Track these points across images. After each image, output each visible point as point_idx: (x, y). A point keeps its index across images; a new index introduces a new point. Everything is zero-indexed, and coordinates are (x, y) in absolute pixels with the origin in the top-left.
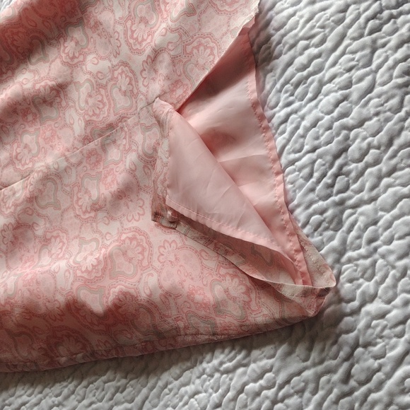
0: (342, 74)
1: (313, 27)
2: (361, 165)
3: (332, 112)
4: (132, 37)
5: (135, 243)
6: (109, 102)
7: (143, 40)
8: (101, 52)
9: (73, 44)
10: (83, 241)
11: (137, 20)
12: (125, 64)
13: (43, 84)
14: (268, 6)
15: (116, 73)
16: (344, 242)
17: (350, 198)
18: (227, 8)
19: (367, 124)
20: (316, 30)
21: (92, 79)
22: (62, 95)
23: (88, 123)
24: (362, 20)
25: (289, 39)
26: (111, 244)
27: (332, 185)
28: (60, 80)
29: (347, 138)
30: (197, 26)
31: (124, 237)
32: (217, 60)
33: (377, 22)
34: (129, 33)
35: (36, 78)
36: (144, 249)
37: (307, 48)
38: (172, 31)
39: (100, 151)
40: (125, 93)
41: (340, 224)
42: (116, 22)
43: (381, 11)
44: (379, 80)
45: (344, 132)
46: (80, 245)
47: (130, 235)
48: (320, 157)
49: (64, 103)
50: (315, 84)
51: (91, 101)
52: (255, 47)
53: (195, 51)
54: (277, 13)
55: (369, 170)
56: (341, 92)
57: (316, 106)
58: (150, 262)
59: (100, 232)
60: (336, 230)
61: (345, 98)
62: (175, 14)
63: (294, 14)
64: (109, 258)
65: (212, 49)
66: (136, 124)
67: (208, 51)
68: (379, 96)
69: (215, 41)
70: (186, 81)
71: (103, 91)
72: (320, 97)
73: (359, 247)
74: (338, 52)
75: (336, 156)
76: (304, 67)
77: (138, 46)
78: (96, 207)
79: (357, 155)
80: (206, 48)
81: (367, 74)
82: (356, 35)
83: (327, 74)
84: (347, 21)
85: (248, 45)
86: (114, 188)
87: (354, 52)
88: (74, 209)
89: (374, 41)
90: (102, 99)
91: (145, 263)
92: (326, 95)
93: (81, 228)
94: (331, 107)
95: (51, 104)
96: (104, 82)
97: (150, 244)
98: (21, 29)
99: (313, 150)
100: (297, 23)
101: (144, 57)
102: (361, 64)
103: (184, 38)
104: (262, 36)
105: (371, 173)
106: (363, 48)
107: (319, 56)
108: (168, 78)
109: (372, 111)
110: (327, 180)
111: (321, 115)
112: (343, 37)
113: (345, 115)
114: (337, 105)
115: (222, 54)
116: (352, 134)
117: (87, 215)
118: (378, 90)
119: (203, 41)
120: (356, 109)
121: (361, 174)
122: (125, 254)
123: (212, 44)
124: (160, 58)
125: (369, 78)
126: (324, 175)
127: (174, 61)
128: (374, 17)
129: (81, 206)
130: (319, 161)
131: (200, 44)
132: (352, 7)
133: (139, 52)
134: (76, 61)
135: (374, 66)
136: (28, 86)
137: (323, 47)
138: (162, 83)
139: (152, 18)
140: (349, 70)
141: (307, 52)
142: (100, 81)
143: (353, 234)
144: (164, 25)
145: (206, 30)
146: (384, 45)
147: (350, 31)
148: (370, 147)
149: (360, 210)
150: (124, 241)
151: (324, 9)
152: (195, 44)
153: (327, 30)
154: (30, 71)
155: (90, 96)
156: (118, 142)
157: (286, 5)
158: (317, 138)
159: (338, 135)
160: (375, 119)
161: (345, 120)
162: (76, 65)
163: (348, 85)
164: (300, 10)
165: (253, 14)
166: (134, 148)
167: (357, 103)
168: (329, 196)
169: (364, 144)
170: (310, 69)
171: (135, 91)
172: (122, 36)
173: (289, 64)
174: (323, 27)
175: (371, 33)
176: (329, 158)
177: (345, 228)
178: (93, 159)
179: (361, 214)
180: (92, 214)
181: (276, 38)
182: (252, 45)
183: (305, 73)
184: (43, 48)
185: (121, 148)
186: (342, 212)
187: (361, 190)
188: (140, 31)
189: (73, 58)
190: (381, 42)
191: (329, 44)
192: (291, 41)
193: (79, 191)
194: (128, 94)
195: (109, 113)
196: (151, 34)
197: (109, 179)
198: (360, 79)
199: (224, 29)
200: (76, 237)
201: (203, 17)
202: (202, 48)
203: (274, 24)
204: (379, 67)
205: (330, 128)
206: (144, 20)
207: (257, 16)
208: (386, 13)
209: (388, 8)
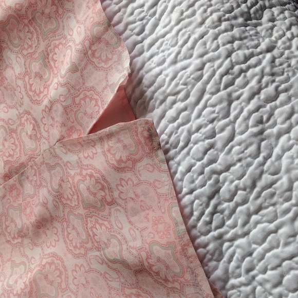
0: (206, 125)
1: (177, 85)
2: (232, 204)
3: (202, 159)
4: (31, 90)
6: (20, 144)
7: (41, 92)
8: (9, 101)
10: (14, 264)
11: (33, 75)
12: (28, 113)
14: (138, 65)
15: (23, 120)
16: (226, 271)
17: (227, 232)
18: (103, 64)
19: (232, 168)
20: (180, 87)
21: (5, 125)
23: (6, 163)
24: (217, 76)
25: (159, 95)
27: (210, 222)
29: (217, 181)
30: (81, 81)
32: (101, 112)
33: (230, 77)
34: (28, 86)
37: (174, 102)
38: (62, 86)
39: (18, 186)
40: (31, 137)
41: (221, 255)
42: (16, 77)
43: (232, 67)
44: (237, 131)
45: (215, 176)
48: (197, 198)
50: (185, 134)
51: (7, 144)
52: (132, 102)
53: (83, 102)
54: (147, 72)
55: (239, 209)
56: (207, 141)
57: (188, 153)
59: (27, 257)
60: (219, 260)
61: (212, 146)
62: (63, 72)
63: (160, 73)
65: (96, 101)
66: (43, 163)
67: (94, 102)
68: (239, 144)
69: (98, 94)
70: (78, 127)
71: (14, 135)
72: (190, 145)
73: (240, 276)
74: (200, 106)
75: (211, 197)
76: (174, 119)
77: (37, 98)
78: (22, 234)
79: (227, 196)
80: (91, 99)
81: (227, 125)
82: (213, 90)
83: (194, 125)
84: (205, 77)
85: (126, 101)
86: (33, 219)
87: (214, 106)
88: (5, 235)
89: (230, 95)
90: (15, 142)
92: (195, 143)
93: (12, 252)
94: (200, 155)
96: (14, 127)
99: (191, 192)
100: (164, 80)
101: (42, 107)
102: (221, 116)
103: (72, 91)
104: (137, 91)
105: (241, 212)
106: (221, 101)
107: (185, 109)
108: (63, 125)
109: (236, 158)
110: (205, 218)
111: (193, 161)
112: (203, 92)
113: (213, 161)
114: (205, 153)
115: (105, 107)
116: (222, 177)
117: (16, 241)
118: (238, 138)
119: (88, 93)
120: (222, 156)
121: (233, 211)
123: (96, 97)
124: (54, 108)
125: (229, 128)
126: (202, 214)
127: (66, 109)
128: (227, 73)
129: (10, 233)
130: (197, 201)
131: (86, 96)
132: (208, 65)
133: (38, 103)
135: (232, 117)
137: (188, 101)
138: (59, 128)
139: (45, 74)
140: (212, 121)
141: (175, 106)
142: (11, 127)
143: (233, 264)
144: (56, 80)
145: (89, 84)
146: (238, 98)
147: (209, 86)
148: (237, 188)
149: (236, 243)
151: (185, 68)
152: (82, 96)
153: (189, 87)
155: (6, 140)
156: (31, 178)
157: (153, 65)
158: (193, 182)
159: (210, 178)
160: (239, 165)
161: (213, 166)
163: (213, 135)
164: (165, 69)
165: (126, 73)
166: (44, 184)
167: (222, 150)
168: (209, 231)
169: (233, 186)
170: (179, 121)
171: (39, 136)
172: (23, 89)
173: (162, 116)
174: (185, 84)
175: (226, 87)
176: (205, 199)
177: (225, 259)
178: (14, 193)
179: (238, 247)
180: (20, 240)
181: (148, 93)
182: (129, 101)
183: (175, 124)
185: (33, 183)
186: (222, 245)
187: (234, 226)
188: (37, 85)
190: (235, 95)
191: (192, 99)
192: (161, 97)
193: (6, 220)
194: (33, 138)
195: (20, 153)
196: (47, 87)
197: (28, 211)
198: (222, 130)
199: (104, 84)
200: (9, 260)
201: (85, 72)
202: (88, 100)
203: (146, 81)
204: (236, 118)
205: (202, 173)
206: (39, 76)
207: (130, 75)
208: (237, 68)
209: (238, 63)
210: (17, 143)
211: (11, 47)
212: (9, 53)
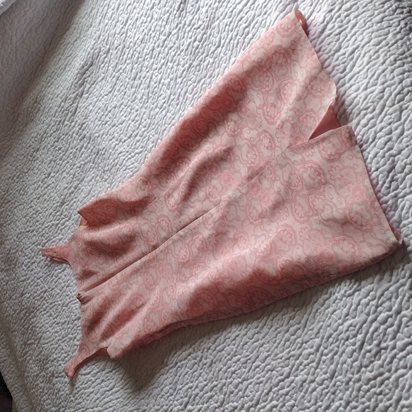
0: (386, 127)
1: (367, 103)
2: (403, 174)
3: (384, 148)
4: (268, 115)
5: (286, 232)
7: (275, 116)
8: (251, 126)
9: (233, 123)
10: (256, 237)
11: (269, 105)
12: (265, 131)
13: (219, 149)
14: (342, 93)
15: (261, 137)
16: (400, 216)
17: (400, 192)
18: (318, 94)
19: (403, 152)
20: (369, 104)
22: (231, 154)
23: (249, 168)
24: (393, 96)
25: (355, 111)
26: (273, 235)
27: (389, 187)
28: (229, 146)
29: (393, 161)
30: (303, 106)
31: (279, 230)
32: (317, 125)
33: (401, 95)
34: (266, 113)
35: (214, 146)
36: (291, 235)
37: (366, 114)
38: (290, 110)
39: (258, 183)
40: (267, 148)
41: (397, 207)
42: (257, 108)
43: (403, 89)
44: (406, 128)
45: (392, 158)
46: (256, 239)
47: (283, 229)
48: (381, 173)
49: (233, 159)
50: (373, 133)
51: (249, 155)
52: (338, 117)
53: (305, 120)
54: (348, 97)
55: (407, 177)
56: (387, 137)
57: (375, 146)
58: (296, 242)
59: (266, 230)
60: (395, 211)
61: (390, 140)
62: (291, 101)
63: (357, 97)
64: (273, 244)
65: (314, 118)
66: (276, 165)
67: (312, 119)
68: (407, 137)
69: (315, 113)
70: (302, 137)
71: (255, 148)
72: (376, 140)
73: (408, 218)
74: (382, 115)
75: (389, 172)
76: (366, 125)
77: (272, 120)
78: (262, 216)
79: (400, 170)
80: (311, 117)
81: (399, 125)
82: (391, 104)
83: (378, 127)
84: (385, 97)
85: (334, 117)
86: (270, 204)
87: (391, 114)
88: (249, 219)
89: (401, 107)
91: (294, 242)
92: (379, 139)
94: (383, 146)
95: (225, 160)
96: (255, 143)
97: (294, 231)
98: (201, 119)
99: (377, 170)
100: (359, 101)
101: (276, 126)
102: (395, 120)
103: (297, 113)
104: (342, 110)
105: (408, 178)
106: (395, 111)
107: (373, 118)
108: (292, 136)
109: (405, 145)
110: (386, 185)
111: (378, 150)
112: (384, 106)
113: (391, 149)
114: (386, 144)
115: (320, 121)
116: (396, 158)
117: (257, 222)
118: (406, 133)
119: (309, 114)
120: (396, 145)
121: (404, 179)
122: (281, 239)
123: (314, 115)
124: (285, 126)
125: (401, 127)
126: (384, 182)
127: (293, 125)
128: (399, 93)
129: (252, 217)
130: (381, 175)
131: (307, 116)
132: (387, 89)
133: (273, 123)
134: (236, 133)
135: (402, 121)
136: (211, 151)
137: (374, 113)
138: (288, 139)
139: (278, 103)
140: (390, 124)
141: (366, 117)
143: (404, 211)
144: (286, 107)
145: (309, 107)
146: (406, 108)
147: (388, 102)
148: (406, 164)
149: (406, 198)
150: (280, 232)
151: (372, 92)
152: (304, 116)
153: (375, 104)
154: (210, 142)
155: (249, 152)
156: (267, 177)
157: (352, 92)
158: (378, 163)
159: (389, 160)
160: (406, 149)
161: (391, 152)
162: (237, 135)
163: (390, 132)
164: (359, 94)
165: (334, 98)
166: (278, 178)
167: (396, 142)
168: (389, 193)
169: (403, 163)
170: (369, 126)
171: (273, 146)
172: (262, 115)
173: (358, 124)
174: (373, 102)
175: (398, 102)
176: (386, 173)
177: (399, 209)
178: (255, 189)
179: (407, 200)
180: (260, 220)
181: (349, 110)
182: (336, 115)
183: (366, 128)
184: (215, 128)
185: (270, 179)
186: (397, 201)
187: (405, 188)
188: (272, 112)
189: (235, 131)
190: (404, 106)
191: (377, 111)
192: (357, 112)
193: (250, 208)
194: (270, 148)
196: (279, 112)
197: (266, 199)
198: (396, 129)
199: (319, 106)
200: (252, 235)
201: (306, 100)
202: (308, 117)
203: (347, 103)
204: (405, 121)
205: (384, 157)
206: (274, 105)
207: (337, 99)
208: (406, 90)
209: (407, 87)
210: (257, 153)
211: (254, 87)
212: (252, 92)
